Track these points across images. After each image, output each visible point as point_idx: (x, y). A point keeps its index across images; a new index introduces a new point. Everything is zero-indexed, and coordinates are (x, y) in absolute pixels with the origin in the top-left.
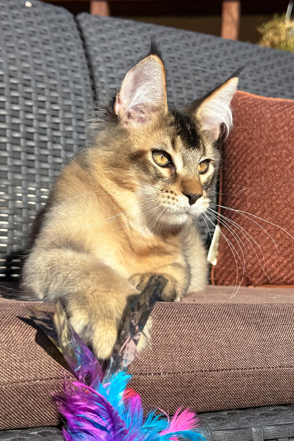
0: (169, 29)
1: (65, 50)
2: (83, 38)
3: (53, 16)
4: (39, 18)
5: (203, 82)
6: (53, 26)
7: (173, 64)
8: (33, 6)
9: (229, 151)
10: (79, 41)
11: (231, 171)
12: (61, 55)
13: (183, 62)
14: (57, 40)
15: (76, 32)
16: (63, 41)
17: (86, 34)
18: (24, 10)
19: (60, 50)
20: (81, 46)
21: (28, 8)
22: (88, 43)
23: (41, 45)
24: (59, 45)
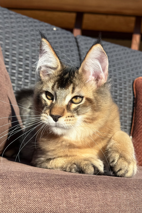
0: (117, 45)
1: (70, 51)
2: (78, 47)
3: (65, 35)
4: (59, 36)
5: (130, 71)
6: (65, 40)
7: (118, 62)
8: (57, 30)
9: (139, 103)
10: (76, 48)
11: (139, 112)
12: (68, 54)
13: (122, 61)
14: (67, 46)
15: (75, 44)
16: (69, 47)
17: (79, 45)
18: (53, 32)
19: (67, 51)
20: (77, 50)
21: (54, 31)
22: (80, 49)
23: (59, 48)
24: (67, 49)
